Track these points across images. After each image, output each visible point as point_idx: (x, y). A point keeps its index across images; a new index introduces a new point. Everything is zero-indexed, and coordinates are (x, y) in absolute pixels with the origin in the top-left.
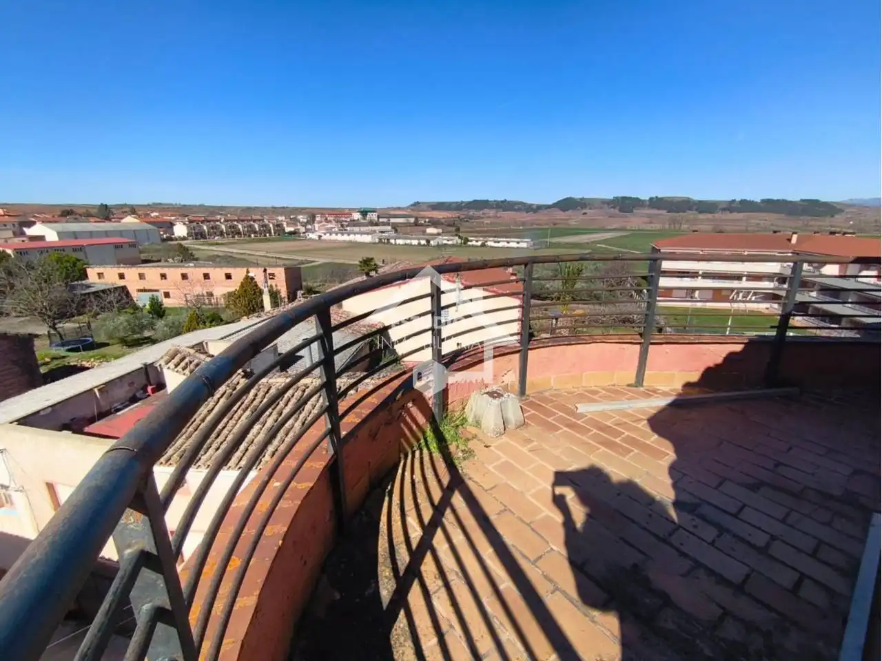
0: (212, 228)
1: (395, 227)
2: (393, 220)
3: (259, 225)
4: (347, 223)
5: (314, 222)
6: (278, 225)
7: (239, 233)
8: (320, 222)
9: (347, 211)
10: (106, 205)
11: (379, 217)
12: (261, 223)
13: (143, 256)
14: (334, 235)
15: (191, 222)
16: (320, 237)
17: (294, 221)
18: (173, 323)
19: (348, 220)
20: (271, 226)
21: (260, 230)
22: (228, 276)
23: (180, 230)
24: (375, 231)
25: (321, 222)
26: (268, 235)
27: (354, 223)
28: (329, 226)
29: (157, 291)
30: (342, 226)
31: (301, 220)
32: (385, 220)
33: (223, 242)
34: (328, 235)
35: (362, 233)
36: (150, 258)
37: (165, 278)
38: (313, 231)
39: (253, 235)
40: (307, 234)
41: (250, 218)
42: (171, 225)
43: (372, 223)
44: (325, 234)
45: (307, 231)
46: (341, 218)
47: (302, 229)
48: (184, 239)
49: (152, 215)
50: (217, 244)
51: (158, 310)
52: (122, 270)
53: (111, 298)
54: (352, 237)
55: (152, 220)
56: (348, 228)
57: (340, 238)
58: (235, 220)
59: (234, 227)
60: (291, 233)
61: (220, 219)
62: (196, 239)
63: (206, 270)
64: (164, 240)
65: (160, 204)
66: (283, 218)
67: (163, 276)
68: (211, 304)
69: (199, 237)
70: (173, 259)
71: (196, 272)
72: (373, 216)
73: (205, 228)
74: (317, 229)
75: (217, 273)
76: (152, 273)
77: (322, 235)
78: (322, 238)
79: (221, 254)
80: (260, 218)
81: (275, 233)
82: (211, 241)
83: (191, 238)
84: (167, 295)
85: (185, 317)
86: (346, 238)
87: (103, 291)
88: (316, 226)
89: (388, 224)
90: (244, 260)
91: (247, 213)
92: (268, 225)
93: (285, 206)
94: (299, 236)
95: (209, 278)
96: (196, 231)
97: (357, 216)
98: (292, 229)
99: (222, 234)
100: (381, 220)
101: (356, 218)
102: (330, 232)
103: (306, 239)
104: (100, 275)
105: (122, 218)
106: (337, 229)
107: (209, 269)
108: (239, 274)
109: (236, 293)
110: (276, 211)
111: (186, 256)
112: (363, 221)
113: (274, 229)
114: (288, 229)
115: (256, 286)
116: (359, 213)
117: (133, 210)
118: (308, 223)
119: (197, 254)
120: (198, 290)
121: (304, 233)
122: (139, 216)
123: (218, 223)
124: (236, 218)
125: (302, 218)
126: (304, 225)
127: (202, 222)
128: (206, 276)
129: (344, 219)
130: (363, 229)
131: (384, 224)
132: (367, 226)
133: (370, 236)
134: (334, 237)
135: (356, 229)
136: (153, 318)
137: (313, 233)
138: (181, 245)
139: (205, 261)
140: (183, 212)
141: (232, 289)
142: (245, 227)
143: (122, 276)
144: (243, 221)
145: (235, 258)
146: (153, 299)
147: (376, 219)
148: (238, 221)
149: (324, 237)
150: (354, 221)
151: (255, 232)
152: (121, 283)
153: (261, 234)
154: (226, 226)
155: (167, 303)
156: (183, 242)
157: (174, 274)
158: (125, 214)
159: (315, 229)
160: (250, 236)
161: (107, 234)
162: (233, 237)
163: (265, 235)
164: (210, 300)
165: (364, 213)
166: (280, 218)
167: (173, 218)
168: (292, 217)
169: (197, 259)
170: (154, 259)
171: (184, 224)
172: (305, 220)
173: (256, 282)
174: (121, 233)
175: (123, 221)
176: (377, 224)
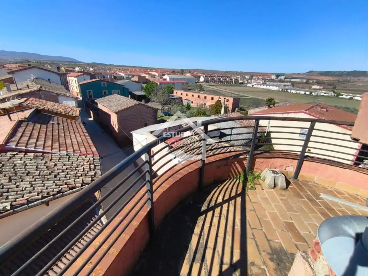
0: (212, 79)
1: (293, 84)
2: (293, 80)
3: (229, 79)
4: (267, 80)
5: (252, 79)
6: (236, 80)
7: (221, 82)
8: (254, 79)
9: (269, 74)
10: (183, 69)
11: (285, 78)
12: (230, 78)
13: (189, 88)
14: (259, 85)
15: (206, 76)
16: (253, 86)
17: (243, 78)
18: (192, 113)
19: (269, 79)
20: (234, 80)
21: (229, 81)
22: (212, 99)
23: (202, 79)
24: (281, 85)
25: (256, 79)
26: (231, 83)
27: (272, 81)
28: (259, 81)
29: (190, 100)
30: (265, 81)
31: (247, 78)
32: (288, 80)
33: (215, 85)
34: (257, 85)
35: (273, 86)
36: (190, 89)
37: (193, 97)
38: (250, 83)
39: (225, 83)
40: (247, 84)
41: (226, 76)
42: (200, 77)
43: (281, 81)
44: (255, 85)
45: (248, 83)
46: (265, 78)
47: (246, 82)
48: (202, 82)
49: (195, 73)
50: (212, 85)
51: (189, 107)
52: (182, 92)
53: (177, 101)
54: (268, 87)
55: (194, 75)
56: (267, 83)
57: (262, 87)
58: (220, 77)
59: (219, 79)
60: (241, 83)
61: (216, 76)
62: (206, 83)
63: (205, 95)
64: (196, 83)
65: (198, 69)
66: (239, 76)
67: (193, 96)
68: (204, 108)
69: (207, 82)
70: (197, 90)
71: (202, 96)
72: (282, 78)
73: (210, 79)
74: (252, 82)
75: (209, 97)
76: (190, 94)
77: (254, 85)
78: (254, 86)
79: (213, 90)
80: (230, 76)
81: (234, 83)
82: (211, 84)
83: (204, 82)
84: (192, 102)
85: (195, 111)
86: (265, 87)
87: (176, 98)
88: (253, 81)
89: (289, 82)
90: (220, 93)
91: (226, 74)
92: (233, 79)
93: (242, 71)
94: (244, 85)
95: (206, 98)
96: (207, 80)
97: (274, 77)
98: (242, 81)
99: (215, 82)
100: (286, 80)
101: (273, 78)
102: (258, 84)
103: (246, 86)
104: (176, 93)
105: (186, 74)
106: (261, 83)
107: (207, 95)
108: (216, 98)
109: (213, 105)
110: (237, 73)
111: (201, 89)
112: (276, 80)
113: (234, 81)
114: (240, 81)
115: (221, 104)
116: (275, 76)
117: (189, 71)
118: (249, 79)
119: (205, 89)
120: (202, 102)
121: (246, 84)
122: (191, 74)
123: (214, 77)
124: (221, 76)
125: (247, 77)
126: (247, 80)
127: (209, 77)
128: (205, 97)
129: (266, 78)
130: (275, 84)
131: (287, 82)
132: (278, 82)
133: (277, 87)
134: (259, 86)
135: (271, 83)
136: (187, 109)
137: (250, 84)
138: (200, 85)
139: (207, 91)
140: (204, 72)
141: (212, 104)
142: (223, 80)
143: (182, 94)
144: (223, 77)
145: (217, 92)
146: (188, 103)
147: (284, 79)
148: (221, 77)
149: (255, 86)
150: (272, 79)
151: (227, 82)
152: (181, 96)
153: (229, 83)
154: (217, 79)
155: (192, 105)
156: (201, 84)
157: (196, 95)
158: (188, 72)
159: (251, 82)
160: (224, 83)
161: (181, 79)
162: (218, 83)
163: (230, 83)
164: (204, 106)
165: (278, 76)
166: (238, 76)
167: (200, 75)
168: (243, 76)
169: (204, 91)
170: (192, 89)
171: (203, 77)
172: (248, 78)
173: (221, 102)
174: (185, 79)
175: (186, 75)
176: (283, 82)
